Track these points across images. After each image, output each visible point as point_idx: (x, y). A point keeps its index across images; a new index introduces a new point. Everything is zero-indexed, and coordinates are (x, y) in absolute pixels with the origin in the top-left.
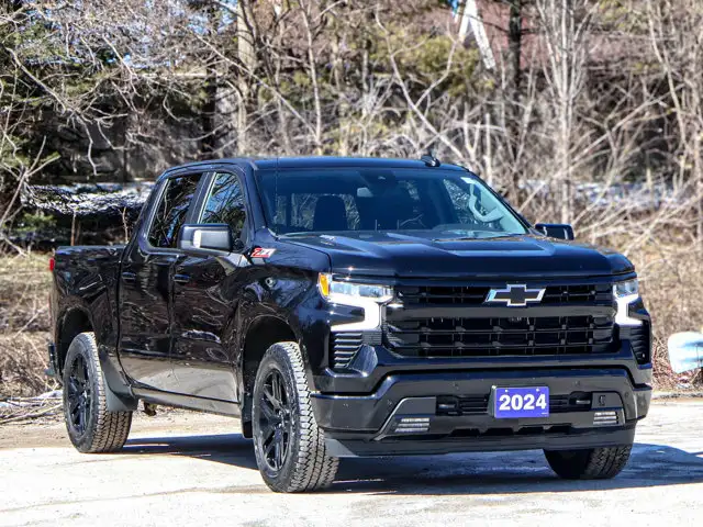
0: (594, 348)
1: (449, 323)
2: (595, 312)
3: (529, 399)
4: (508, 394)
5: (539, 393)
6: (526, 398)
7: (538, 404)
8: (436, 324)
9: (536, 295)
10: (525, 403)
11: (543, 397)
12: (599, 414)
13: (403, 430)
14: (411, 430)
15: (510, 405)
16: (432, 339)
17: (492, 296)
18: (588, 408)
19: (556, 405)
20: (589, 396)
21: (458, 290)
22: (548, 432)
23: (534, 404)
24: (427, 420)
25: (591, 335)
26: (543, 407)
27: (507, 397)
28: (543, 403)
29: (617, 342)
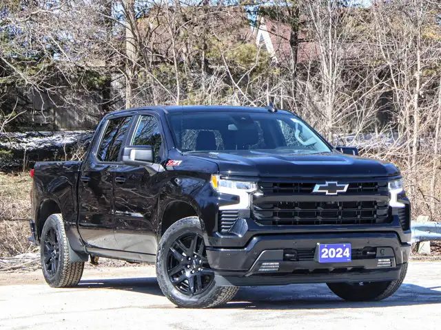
0: (377, 220)
1: (291, 205)
2: (378, 198)
3: (339, 251)
4: (327, 248)
5: (346, 247)
6: (337, 251)
7: (344, 254)
8: (284, 205)
9: (343, 188)
10: (337, 253)
11: (347, 250)
12: (380, 260)
13: (263, 270)
14: (268, 270)
15: (328, 254)
16: (280, 215)
17: (316, 189)
18: (374, 257)
19: (355, 254)
20: (374, 249)
21: (296, 184)
22: (350, 271)
23: (342, 254)
24: (278, 263)
25: (375, 212)
26: (348, 256)
27: (326, 250)
28: (347, 253)
29: (390, 217)
